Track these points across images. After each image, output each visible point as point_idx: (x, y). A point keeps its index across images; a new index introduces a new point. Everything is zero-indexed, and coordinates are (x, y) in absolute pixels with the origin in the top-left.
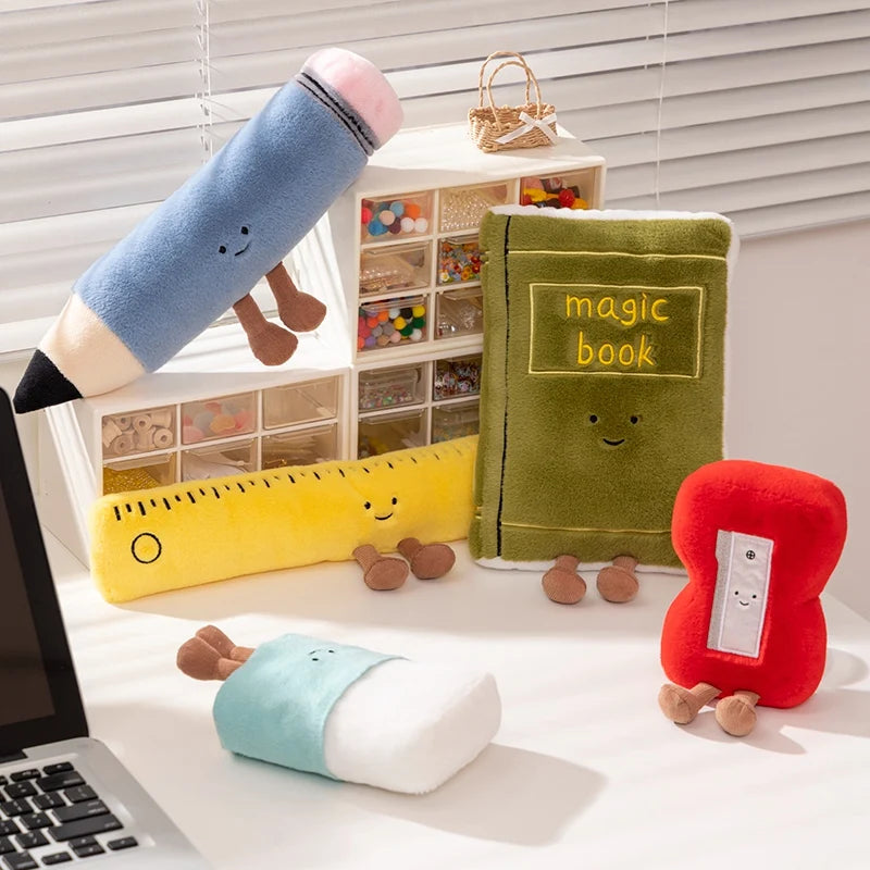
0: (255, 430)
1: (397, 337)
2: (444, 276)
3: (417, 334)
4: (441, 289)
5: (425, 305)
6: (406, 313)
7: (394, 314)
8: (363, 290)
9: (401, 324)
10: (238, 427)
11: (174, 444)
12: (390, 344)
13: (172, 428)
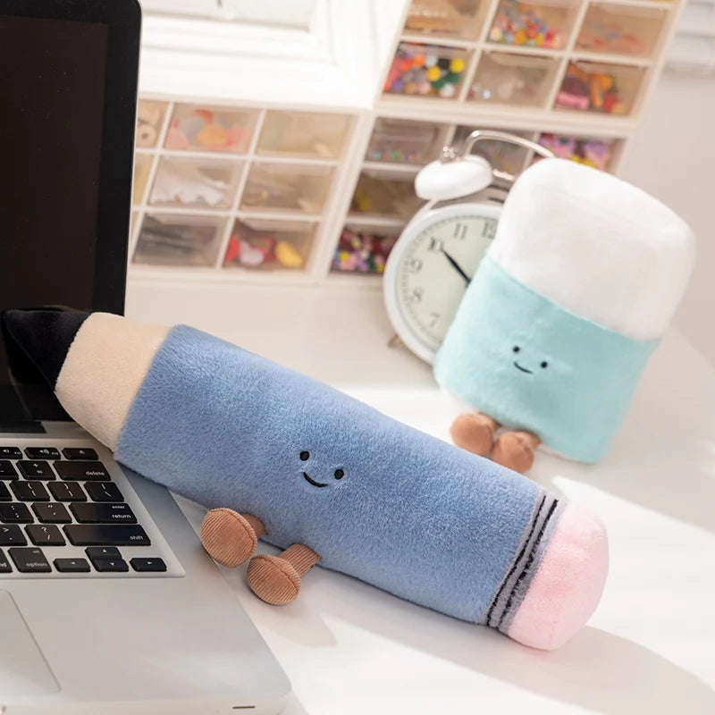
0: (246, 151)
1: (426, 88)
2: (497, 34)
3: (448, 90)
4: (490, 47)
5: (467, 60)
6: (444, 64)
7: (431, 61)
8: (408, 27)
9: (436, 74)
10: (229, 144)
11: (154, 144)
12: (417, 94)
13: (158, 127)
